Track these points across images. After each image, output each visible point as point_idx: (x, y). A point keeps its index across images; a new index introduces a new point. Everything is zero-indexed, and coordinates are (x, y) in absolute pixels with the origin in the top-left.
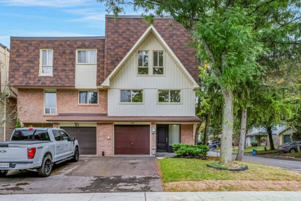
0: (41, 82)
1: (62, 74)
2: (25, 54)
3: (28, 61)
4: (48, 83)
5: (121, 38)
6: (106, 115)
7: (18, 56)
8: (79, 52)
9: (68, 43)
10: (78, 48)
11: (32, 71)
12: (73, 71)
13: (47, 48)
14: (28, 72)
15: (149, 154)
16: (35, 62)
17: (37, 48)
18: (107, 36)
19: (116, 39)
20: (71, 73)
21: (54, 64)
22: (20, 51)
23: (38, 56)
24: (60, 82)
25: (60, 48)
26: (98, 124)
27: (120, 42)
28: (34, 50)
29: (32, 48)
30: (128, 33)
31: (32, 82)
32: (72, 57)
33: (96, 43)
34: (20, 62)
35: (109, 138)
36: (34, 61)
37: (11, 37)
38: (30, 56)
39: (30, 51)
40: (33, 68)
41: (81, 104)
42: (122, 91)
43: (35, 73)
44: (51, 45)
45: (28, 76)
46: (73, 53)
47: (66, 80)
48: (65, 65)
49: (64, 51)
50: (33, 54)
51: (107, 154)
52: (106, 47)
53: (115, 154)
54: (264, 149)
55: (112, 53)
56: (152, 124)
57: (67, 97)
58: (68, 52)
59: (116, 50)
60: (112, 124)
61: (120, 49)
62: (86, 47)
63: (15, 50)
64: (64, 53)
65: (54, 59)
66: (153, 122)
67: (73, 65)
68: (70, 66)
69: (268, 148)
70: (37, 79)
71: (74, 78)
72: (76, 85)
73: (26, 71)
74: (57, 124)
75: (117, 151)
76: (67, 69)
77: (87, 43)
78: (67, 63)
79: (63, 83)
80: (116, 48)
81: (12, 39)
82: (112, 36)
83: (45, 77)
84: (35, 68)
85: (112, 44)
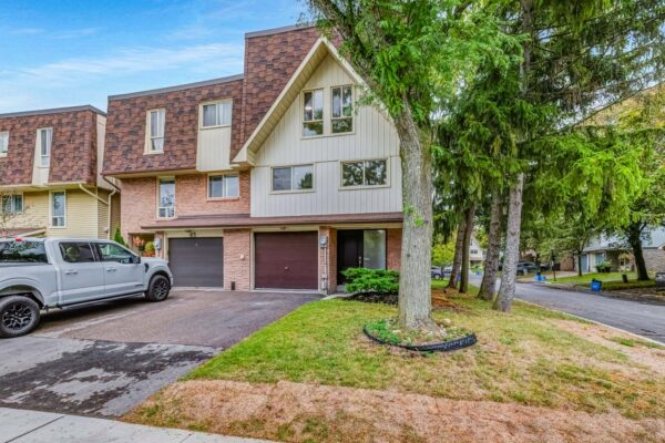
0: (147, 164)
1: (177, 149)
2: (127, 121)
3: (131, 133)
4: (156, 165)
5: (270, 71)
6: (248, 216)
7: (117, 126)
8: (205, 107)
9: (188, 94)
10: (203, 100)
11: (134, 147)
12: (194, 141)
13: (157, 107)
14: (130, 150)
15: (316, 288)
16: (140, 133)
17: (143, 110)
18: (247, 71)
19: (261, 75)
20: (191, 145)
21: (166, 133)
22: (121, 117)
23: (144, 122)
24: (173, 161)
25: (176, 105)
26: (225, 231)
27: (269, 79)
28: (139, 114)
29: (137, 110)
30: (283, 59)
31: (133, 166)
32: (192, 117)
33: (231, 88)
34: (120, 135)
35: (242, 257)
36: (138, 130)
37: (109, 97)
38: (133, 124)
39: (133, 115)
40: (136, 142)
41: (213, 198)
42: (275, 169)
43: (139, 151)
44: (162, 102)
45: (129, 156)
46: (194, 111)
47: (184, 157)
48: (182, 132)
49: (182, 108)
50: (138, 119)
51: (239, 288)
52: (244, 91)
53: (256, 287)
54: (621, 279)
55: (255, 101)
56: (322, 228)
57: (189, 189)
58: (186, 109)
59: (261, 95)
60: (249, 230)
61: (269, 92)
62: (215, 98)
63: (112, 117)
64: (181, 112)
65: (167, 124)
66: (324, 224)
67: (195, 131)
68: (191, 132)
69: (633, 276)
70: (141, 160)
71: (195, 153)
72: (197, 165)
73: (126, 148)
74: (162, 233)
75: (260, 281)
76: (185, 138)
77: (216, 91)
78: (185, 129)
79: (178, 163)
80: (262, 90)
81: (111, 100)
82: (256, 70)
83: (153, 156)
84: (139, 142)
85: (255, 84)
